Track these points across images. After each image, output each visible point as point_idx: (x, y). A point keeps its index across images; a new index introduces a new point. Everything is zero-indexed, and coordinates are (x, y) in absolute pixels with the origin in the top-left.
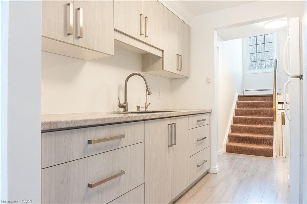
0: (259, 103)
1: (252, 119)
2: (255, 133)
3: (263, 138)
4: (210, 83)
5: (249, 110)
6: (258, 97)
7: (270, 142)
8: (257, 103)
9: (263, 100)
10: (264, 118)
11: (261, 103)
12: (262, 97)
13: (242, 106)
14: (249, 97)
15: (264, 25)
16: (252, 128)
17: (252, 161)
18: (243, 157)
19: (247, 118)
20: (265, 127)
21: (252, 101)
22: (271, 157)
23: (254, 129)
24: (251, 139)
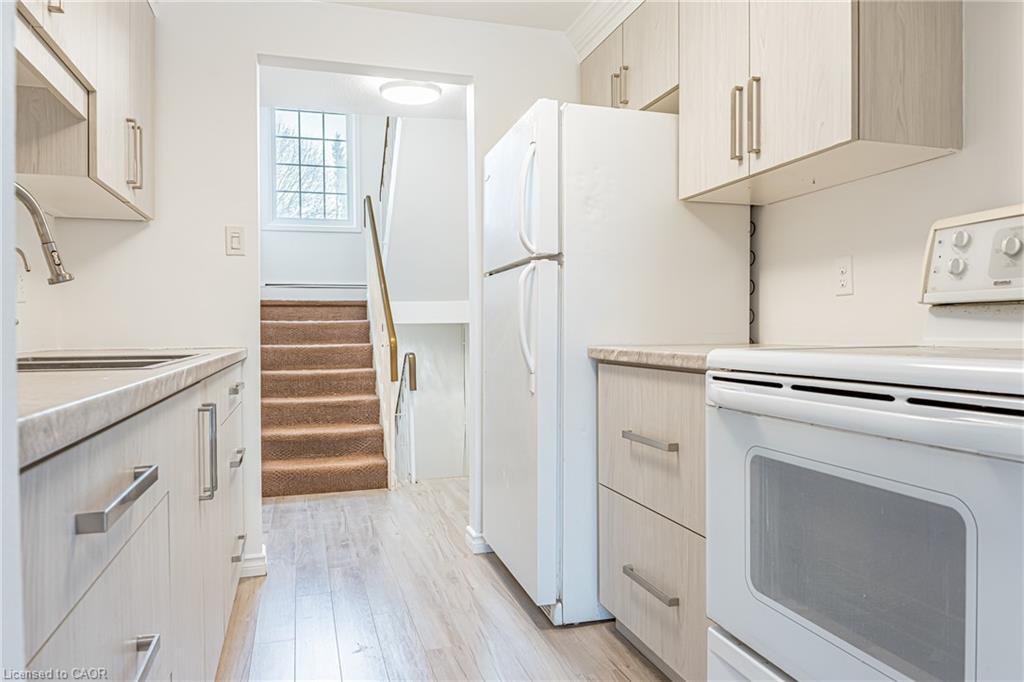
0: (326, 327)
1: (313, 377)
2: (327, 422)
3: (355, 434)
4: (238, 252)
5: (299, 350)
6: (318, 309)
7: (376, 446)
8: (319, 326)
9: (334, 318)
10: (348, 374)
11: (332, 327)
12: (330, 309)
13: (271, 338)
14: (291, 309)
15: (381, 89)
16: (317, 405)
17: (343, 511)
18: (306, 504)
19: (298, 376)
20: (355, 402)
21: (299, 319)
22: (381, 487)
23: (323, 408)
24: (320, 442)
